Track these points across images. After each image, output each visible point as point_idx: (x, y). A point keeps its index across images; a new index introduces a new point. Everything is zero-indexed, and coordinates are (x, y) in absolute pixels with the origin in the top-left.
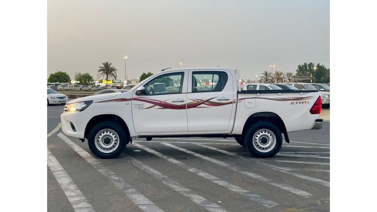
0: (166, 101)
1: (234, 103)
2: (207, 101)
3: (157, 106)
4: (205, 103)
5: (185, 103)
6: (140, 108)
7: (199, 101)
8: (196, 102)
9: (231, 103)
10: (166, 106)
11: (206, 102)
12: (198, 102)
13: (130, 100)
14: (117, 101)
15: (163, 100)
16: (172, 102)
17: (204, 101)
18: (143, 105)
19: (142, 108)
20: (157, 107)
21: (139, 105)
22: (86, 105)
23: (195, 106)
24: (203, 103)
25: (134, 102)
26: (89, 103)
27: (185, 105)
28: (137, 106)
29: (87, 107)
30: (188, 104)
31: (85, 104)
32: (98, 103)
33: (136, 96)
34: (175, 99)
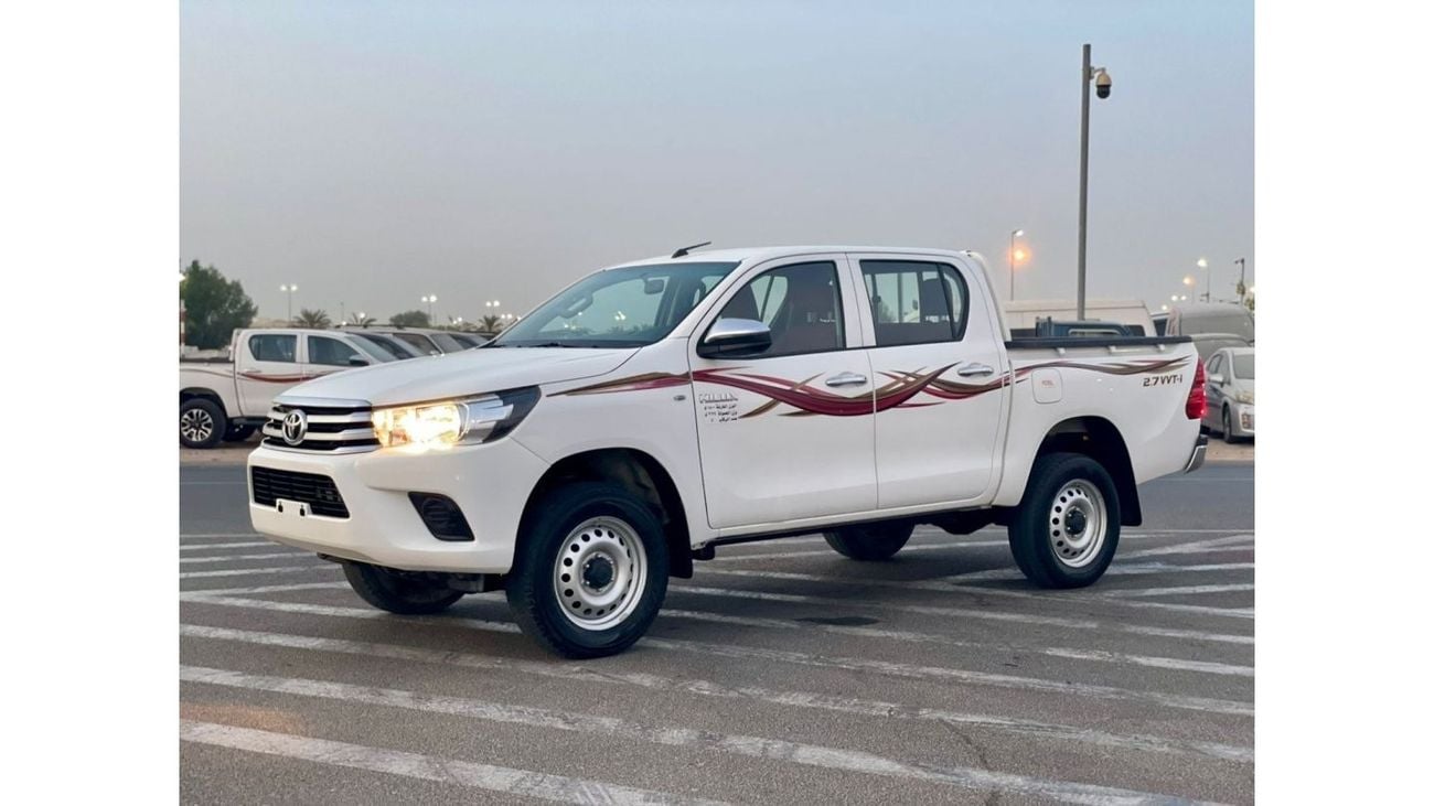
0: (808, 381)
1: (1006, 385)
2: (933, 378)
3: (782, 404)
4: (929, 386)
5: (868, 391)
6: (726, 417)
7: (911, 379)
8: (901, 384)
9: (997, 386)
10: (811, 403)
11: (929, 382)
12: (907, 383)
13: (684, 379)
14: (639, 386)
15: (798, 380)
16: (829, 385)
17: (924, 380)
18: (734, 402)
19: (730, 416)
20: (784, 407)
21: (721, 404)
22: (511, 407)
23: (901, 402)
24: (922, 388)
25: (700, 387)
26: (522, 398)
27: (870, 395)
28: (713, 404)
29: (521, 419)
30: (880, 393)
31: (505, 405)
32: (564, 396)
33: (700, 364)
34: (837, 374)
